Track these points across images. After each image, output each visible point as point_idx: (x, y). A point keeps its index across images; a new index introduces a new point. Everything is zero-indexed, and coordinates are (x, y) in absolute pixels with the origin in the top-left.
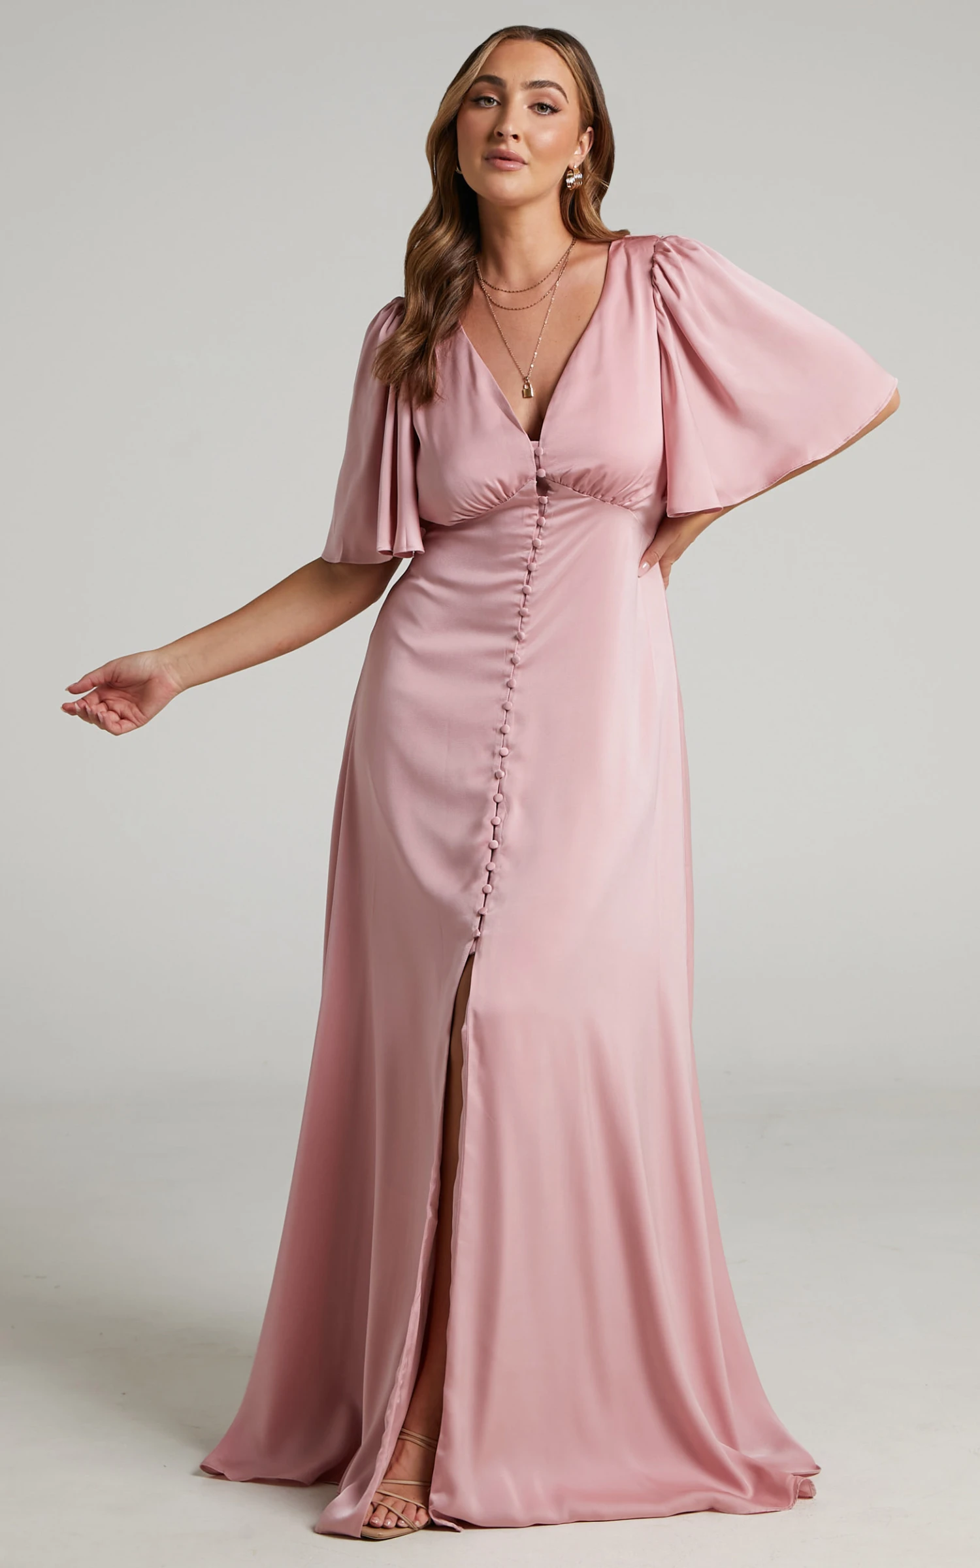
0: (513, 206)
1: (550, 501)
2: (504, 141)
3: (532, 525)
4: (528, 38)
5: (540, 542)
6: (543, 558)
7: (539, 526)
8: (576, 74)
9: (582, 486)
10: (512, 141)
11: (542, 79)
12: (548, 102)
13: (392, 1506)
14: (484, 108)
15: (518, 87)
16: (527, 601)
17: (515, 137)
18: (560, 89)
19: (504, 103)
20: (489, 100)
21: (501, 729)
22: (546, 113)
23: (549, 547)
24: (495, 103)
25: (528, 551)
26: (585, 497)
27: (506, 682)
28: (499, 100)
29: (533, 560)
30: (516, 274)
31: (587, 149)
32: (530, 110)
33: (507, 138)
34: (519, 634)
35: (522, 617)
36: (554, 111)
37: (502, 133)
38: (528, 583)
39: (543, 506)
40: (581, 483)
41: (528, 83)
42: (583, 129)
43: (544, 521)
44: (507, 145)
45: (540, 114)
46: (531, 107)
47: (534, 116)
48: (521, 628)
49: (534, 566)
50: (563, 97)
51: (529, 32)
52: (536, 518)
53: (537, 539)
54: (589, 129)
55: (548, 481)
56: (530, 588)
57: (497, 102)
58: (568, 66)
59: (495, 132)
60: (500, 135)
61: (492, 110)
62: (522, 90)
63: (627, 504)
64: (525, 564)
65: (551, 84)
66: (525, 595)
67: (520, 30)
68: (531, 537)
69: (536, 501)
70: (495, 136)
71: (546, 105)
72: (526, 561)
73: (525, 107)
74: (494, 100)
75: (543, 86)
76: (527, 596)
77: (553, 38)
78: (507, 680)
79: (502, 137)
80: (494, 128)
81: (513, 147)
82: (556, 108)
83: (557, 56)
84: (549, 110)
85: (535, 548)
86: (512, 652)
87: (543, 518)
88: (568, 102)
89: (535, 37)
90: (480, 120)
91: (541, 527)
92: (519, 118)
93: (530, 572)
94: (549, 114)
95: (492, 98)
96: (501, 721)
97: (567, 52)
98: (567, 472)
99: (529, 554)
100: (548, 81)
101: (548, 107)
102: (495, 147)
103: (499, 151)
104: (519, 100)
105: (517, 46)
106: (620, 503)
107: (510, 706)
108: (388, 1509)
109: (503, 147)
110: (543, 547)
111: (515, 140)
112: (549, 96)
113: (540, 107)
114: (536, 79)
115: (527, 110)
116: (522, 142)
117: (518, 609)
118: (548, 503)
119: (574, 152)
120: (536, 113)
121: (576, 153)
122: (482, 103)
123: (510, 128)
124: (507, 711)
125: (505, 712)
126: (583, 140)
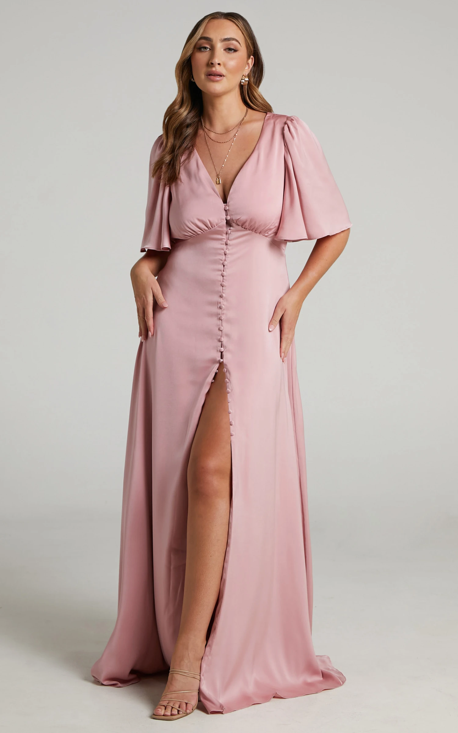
0: (218, 96)
1: (231, 232)
2: (214, 66)
3: (224, 244)
4: (221, 18)
5: (228, 252)
6: (229, 258)
7: (226, 244)
8: (244, 33)
9: (246, 226)
10: (217, 66)
11: (229, 37)
12: (232, 47)
13: (173, 705)
14: (203, 51)
15: (219, 41)
16: (224, 279)
17: (219, 64)
18: (237, 41)
19: (212, 49)
20: (205, 48)
21: (219, 340)
22: (232, 52)
23: (231, 254)
24: (208, 49)
25: (222, 256)
26: (247, 231)
27: (219, 317)
28: (210, 48)
29: (225, 260)
30: (219, 127)
31: (251, 66)
32: (224, 51)
33: (215, 65)
34: (222, 294)
35: (223, 287)
36: (235, 51)
37: (213, 63)
38: (223, 271)
39: (228, 235)
40: (245, 225)
41: (223, 39)
42: (249, 57)
43: (229, 242)
44: (216, 68)
45: (229, 53)
46: (225, 50)
47: (226, 54)
48: (223, 292)
49: (226, 263)
50: (239, 44)
51: (221, 15)
52: (225, 241)
53: (226, 250)
54: (252, 57)
55: (231, 222)
56: (225, 273)
57: (209, 49)
58: (240, 29)
59: (210, 62)
60: (212, 64)
61: (207, 52)
62: (220, 42)
63: (266, 235)
64: (222, 262)
65: (234, 39)
66: (223, 276)
67: (217, 14)
68: (223, 249)
69: (225, 232)
70: (210, 64)
71: (231, 49)
72: (222, 260)
73: (222, 50)
74: (208, 48)
75: (230, 40)
76: (224, 277)
77: (232, 17)
78: (219, 316)
79: (213, 65)
80: (209, 60)
81: (218, 69)
82: (236, 50)
83: (235, 25)
84: (233, 51)
85: (225, 254)
86: (220, 303)
87: (228, 241)
88: (241, 46)
89: (224, 17)
90: (202, 57)
91: (227, 245)
92: (220, 56)
93: (224, 266)
94: (233, 52)
95: (207, 47)
96: (219, 335)
97: (239, 23)
98: (239, 219)
99: (223, 257)
100: (232, 38)
101: (232, 49)
102: (210, 70)
103: (212, 71)
104: (219, 47)
105: (216, 22)
106: (263, 234)
107: (222, 328)
108: (171, 707)
109: (214, 69)
110: (229, 254)
111: (219, 66)
112: (233, 44)
113: (229, 50)
114: (226, 37)
115: (223, 51)
116: (222, 66)
117: (221, 283)
118: (230, 233)
119: (245, 68)
120: (227, 52)
121: (246, 68)
122: (202, 49)
123: (216, 61)
124: (221, 331)
125: (220, 331)
126: (249, 62)
